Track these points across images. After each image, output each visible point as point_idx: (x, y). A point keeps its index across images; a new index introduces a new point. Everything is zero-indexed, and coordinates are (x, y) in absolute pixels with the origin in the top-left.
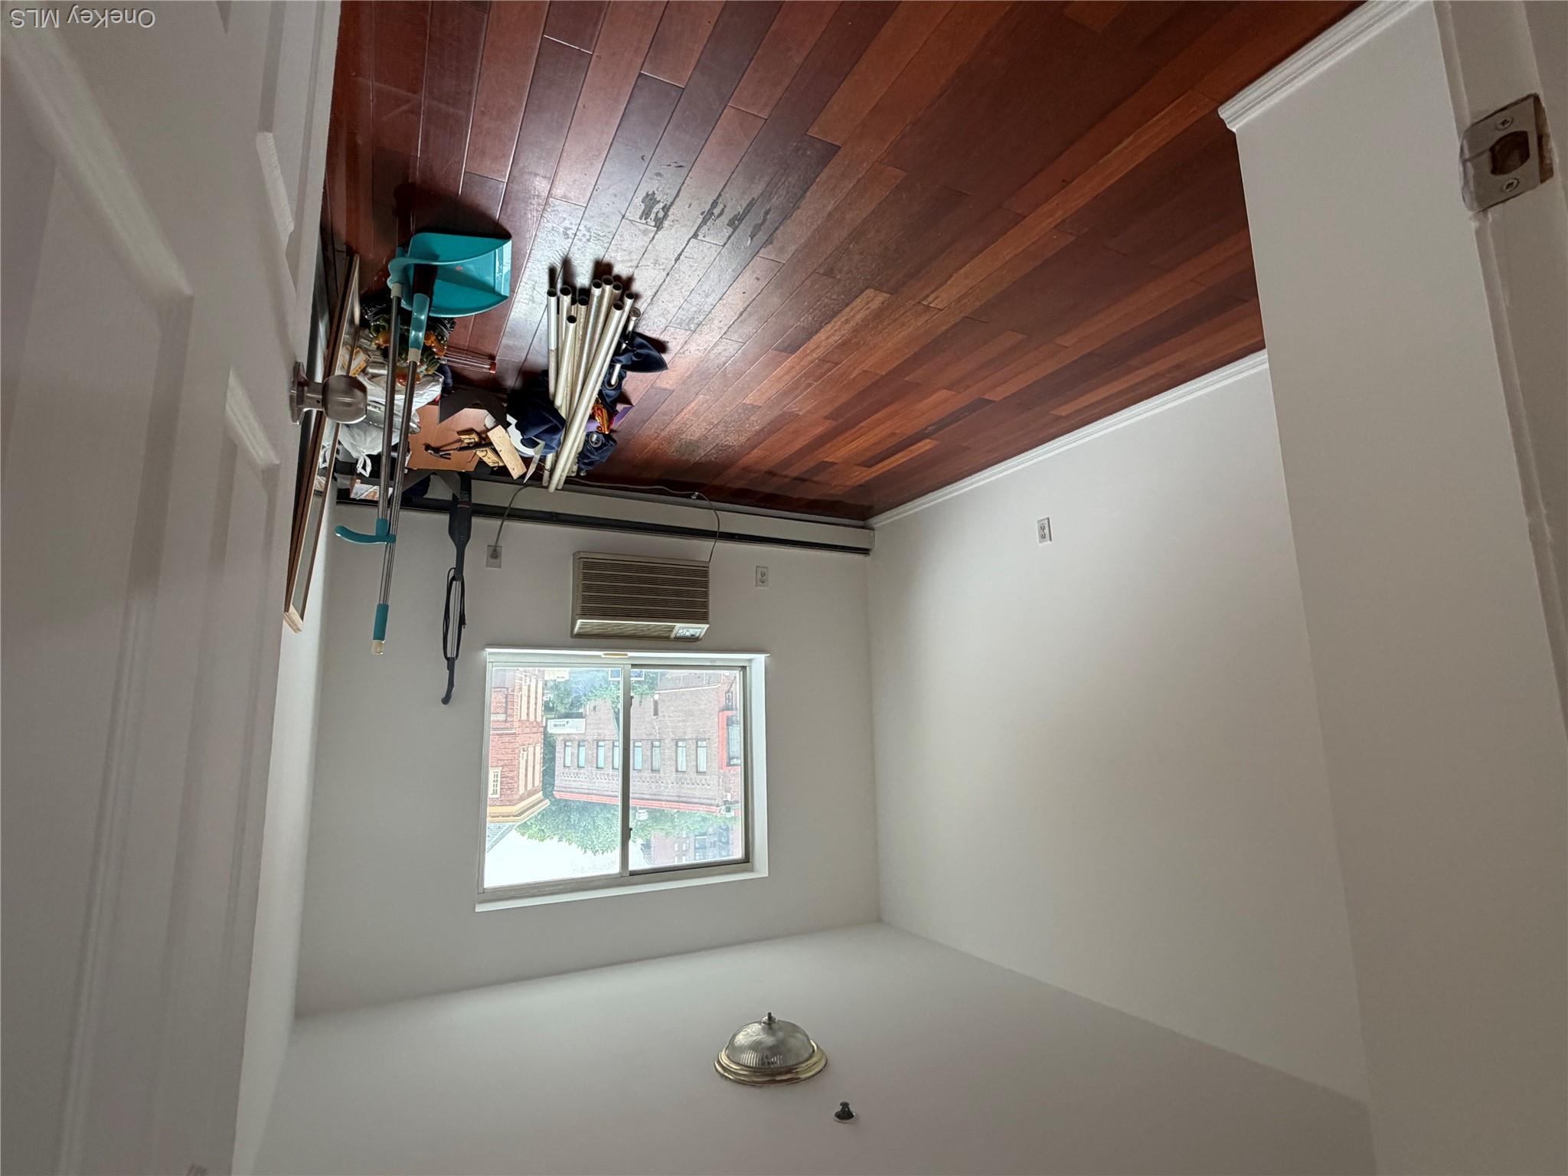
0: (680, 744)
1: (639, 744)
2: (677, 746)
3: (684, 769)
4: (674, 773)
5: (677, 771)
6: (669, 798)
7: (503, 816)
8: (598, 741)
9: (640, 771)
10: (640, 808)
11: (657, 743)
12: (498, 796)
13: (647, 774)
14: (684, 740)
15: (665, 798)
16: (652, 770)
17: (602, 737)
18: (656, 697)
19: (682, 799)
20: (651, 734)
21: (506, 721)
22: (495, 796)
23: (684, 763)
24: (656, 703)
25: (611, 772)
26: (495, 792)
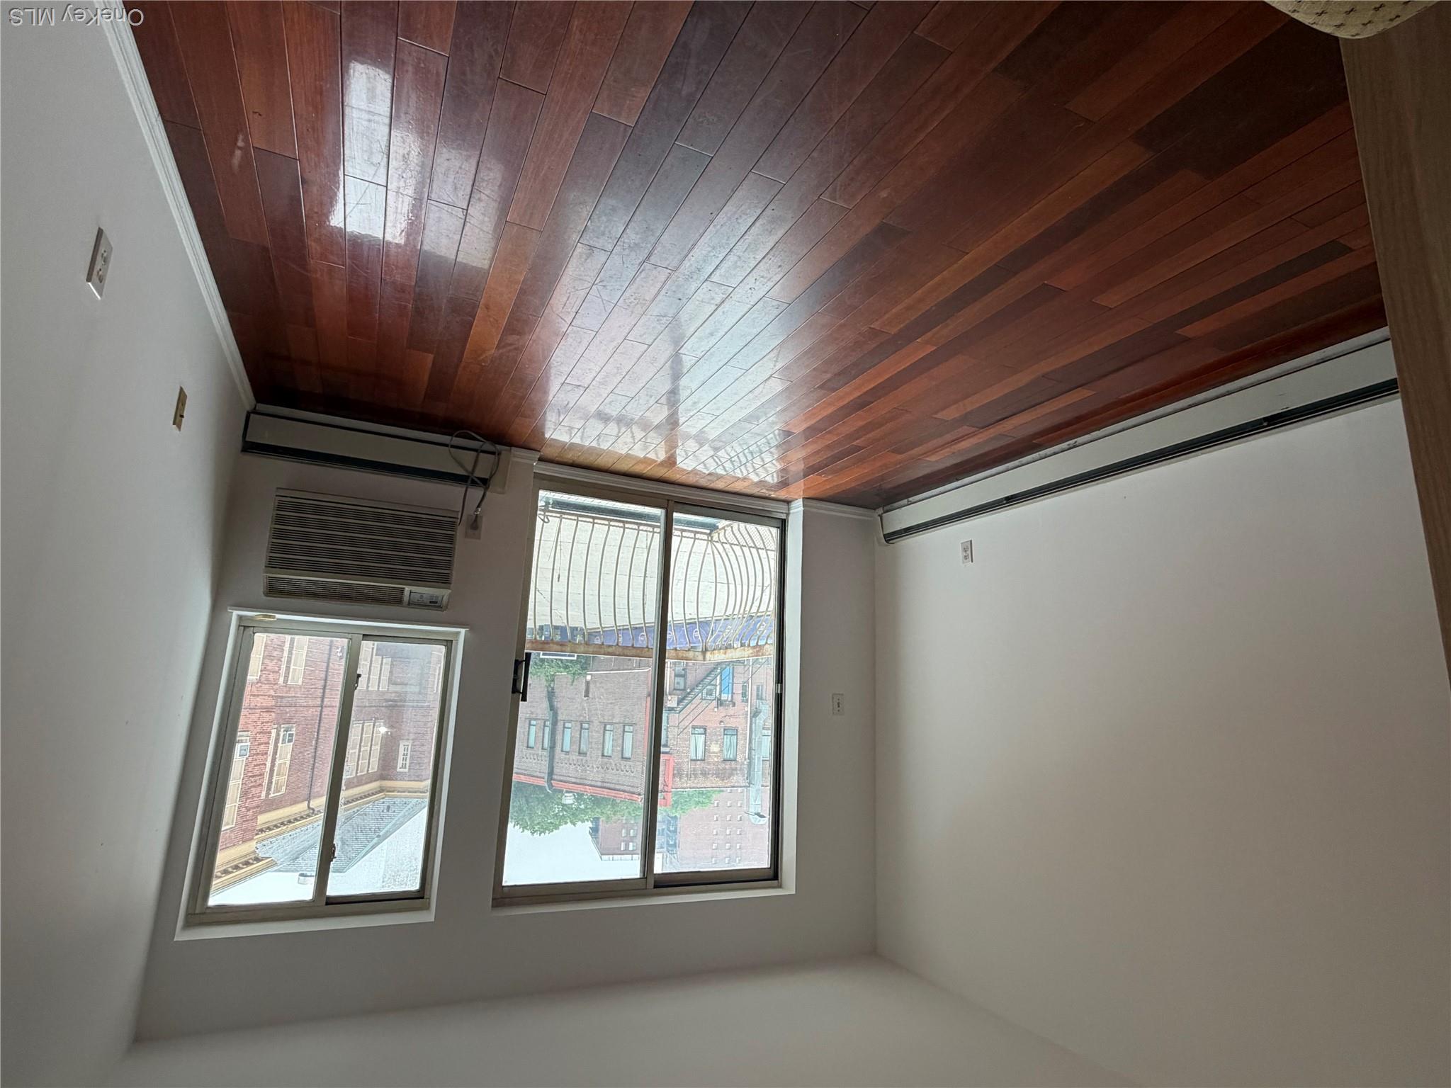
0: (608, 727)
1: (569, 725)
2: (605, 729)
3: (610, 753)
4: (600, 759)
5: (603, 755)
6: (593, 783)
7: (409, 792)
8: (530, 720)
9: (567, 753)
10: (567, 792)
11: (586, 726)
12: (407, 770)
13: (575, 757)
14: (611, 724)
15: (589, 782)
16: (579, 753)
17: (534, 716)
18: (589, 678)
19: (605, 785)
20: (580, 716)
21: (420, 693)
22: (402, 770)
23: (610, 748)
24: (588, 683)
25: (540, 752)
26: (404, 766)
